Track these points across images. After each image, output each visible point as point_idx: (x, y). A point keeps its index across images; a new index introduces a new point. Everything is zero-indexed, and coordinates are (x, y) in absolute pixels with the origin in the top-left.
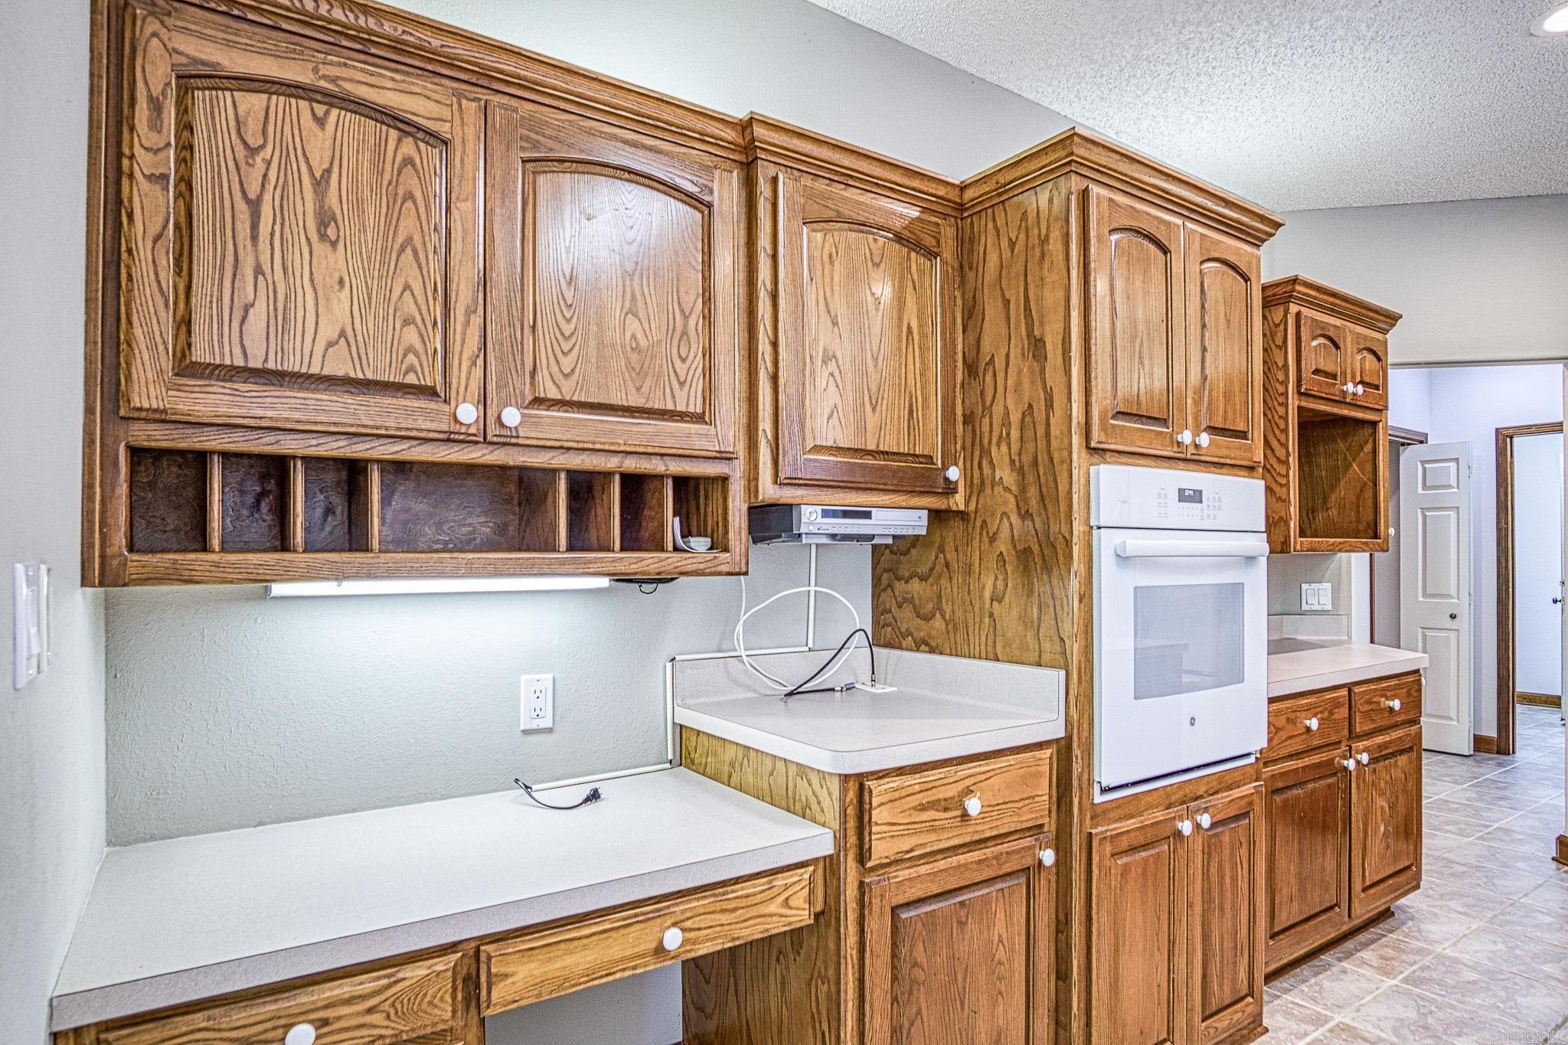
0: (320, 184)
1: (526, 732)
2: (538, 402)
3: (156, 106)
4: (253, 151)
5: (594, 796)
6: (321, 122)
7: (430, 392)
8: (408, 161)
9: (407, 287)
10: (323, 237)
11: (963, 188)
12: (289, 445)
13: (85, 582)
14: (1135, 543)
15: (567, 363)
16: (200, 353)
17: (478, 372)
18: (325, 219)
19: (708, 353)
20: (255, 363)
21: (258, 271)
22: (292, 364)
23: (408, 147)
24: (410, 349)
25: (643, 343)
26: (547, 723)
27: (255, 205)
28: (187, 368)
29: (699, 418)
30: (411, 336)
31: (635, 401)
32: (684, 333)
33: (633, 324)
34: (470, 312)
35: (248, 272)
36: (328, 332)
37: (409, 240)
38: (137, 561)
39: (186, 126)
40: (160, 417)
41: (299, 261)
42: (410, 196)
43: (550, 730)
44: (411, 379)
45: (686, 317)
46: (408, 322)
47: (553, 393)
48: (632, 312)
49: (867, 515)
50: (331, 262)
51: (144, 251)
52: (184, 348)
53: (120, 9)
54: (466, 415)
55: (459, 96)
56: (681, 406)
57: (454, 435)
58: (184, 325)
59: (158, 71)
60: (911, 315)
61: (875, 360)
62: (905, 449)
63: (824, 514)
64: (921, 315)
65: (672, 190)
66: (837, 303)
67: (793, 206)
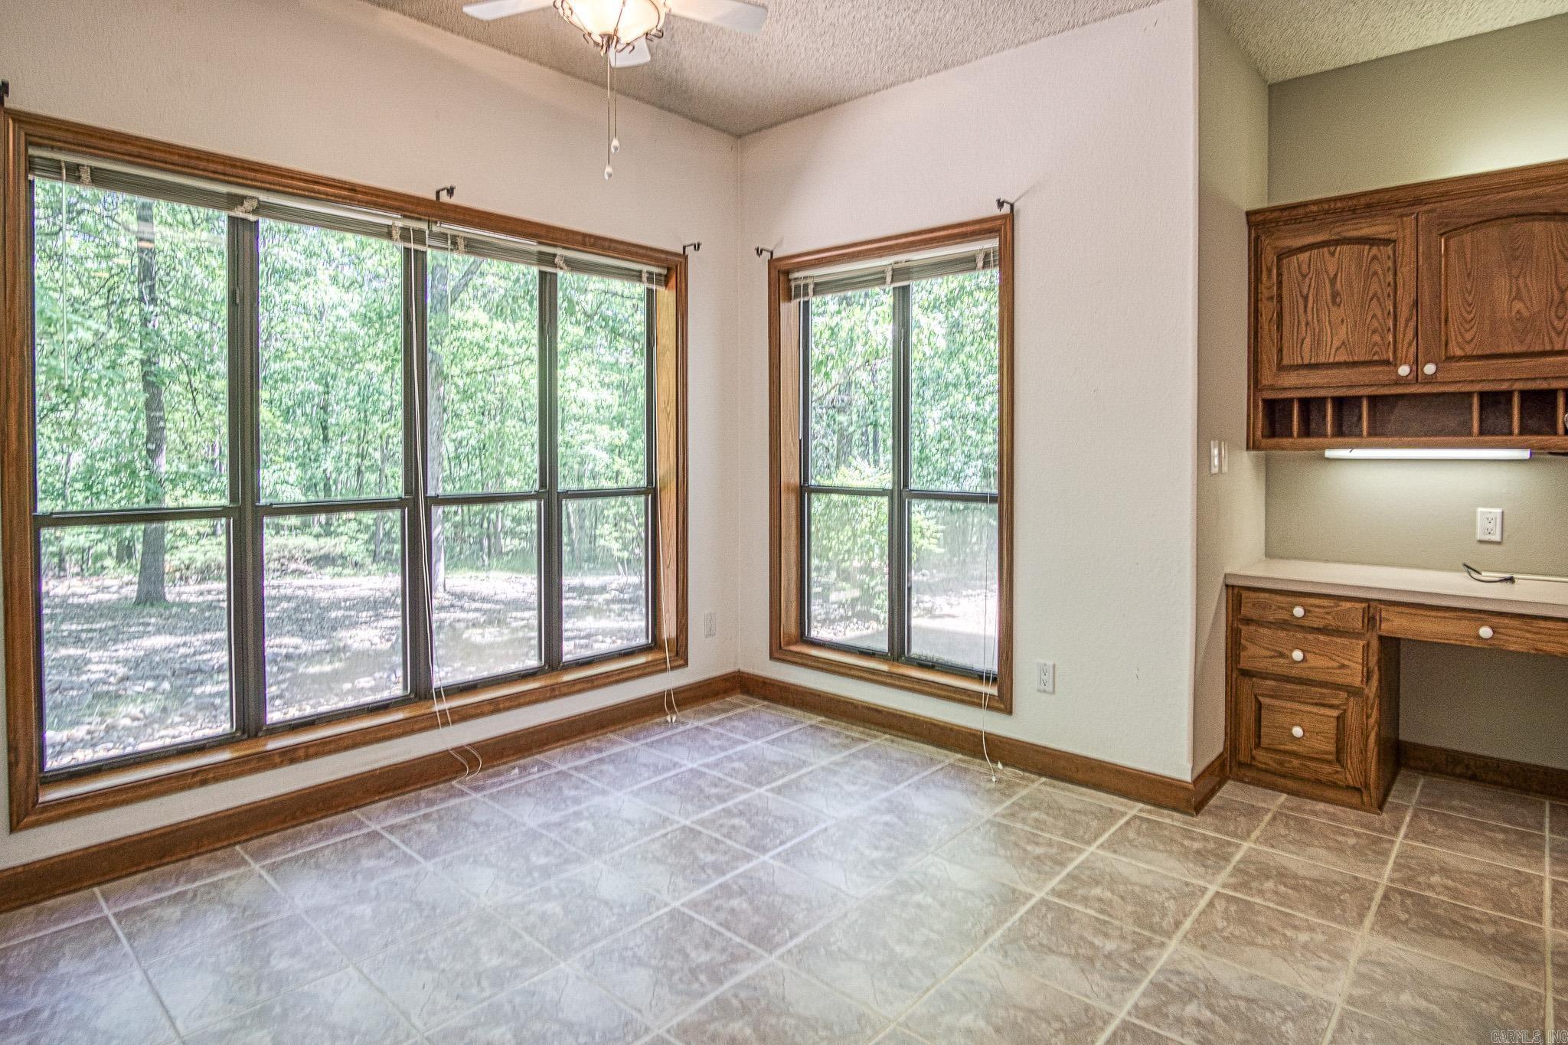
0: (1333, 282)
2: (1450, 358)
3: (1269, 271)
4: (1304, 276)
5: (1511, 580)
6: (1332, 254)
7: (1387, 363)
8: (1375, 258)
9: (1374, 316)
10: (1334, 302)
13: (1248, 448)
15: (1468, 336)
16: (1286, 362)
17: (1413, 349)
18: (1335, 295)
20: (1306, 362)
21: (1307, 324)
22: (1322, 359)
23: (1375, 250)
24: (1376, 344)
25: (1526, 313)
26: (1497, 538)
27: (1306, 299)
28: (1281, 367)
30: (1377, 338)
31: (1518, 349)
32: (1561, 302)
33: (1518, 305)
34: (1408, 321)
35: (1303, 324)
36: (1336, 344)
37: (1375, 295)
38: (1266, 442)
39: (1280, 275)
40: (1272, 388)
41: (1325, 317)
42: (1376, 273)
44: (1376, 358)
45: (1563, 292)
46: (1374, 332)
47: (1459, 352)
48: (1518, 297)
50: (1338, 313)
51: (1265, 326)
52: (1280, 360)
53: (1257, 238)
54: (1404, 370)
55: (1402, 216)
56: (1558, 347)
57: (1399, 381)
58: (1280, 351)
59: (1269, 257)
65: (1552, 216)
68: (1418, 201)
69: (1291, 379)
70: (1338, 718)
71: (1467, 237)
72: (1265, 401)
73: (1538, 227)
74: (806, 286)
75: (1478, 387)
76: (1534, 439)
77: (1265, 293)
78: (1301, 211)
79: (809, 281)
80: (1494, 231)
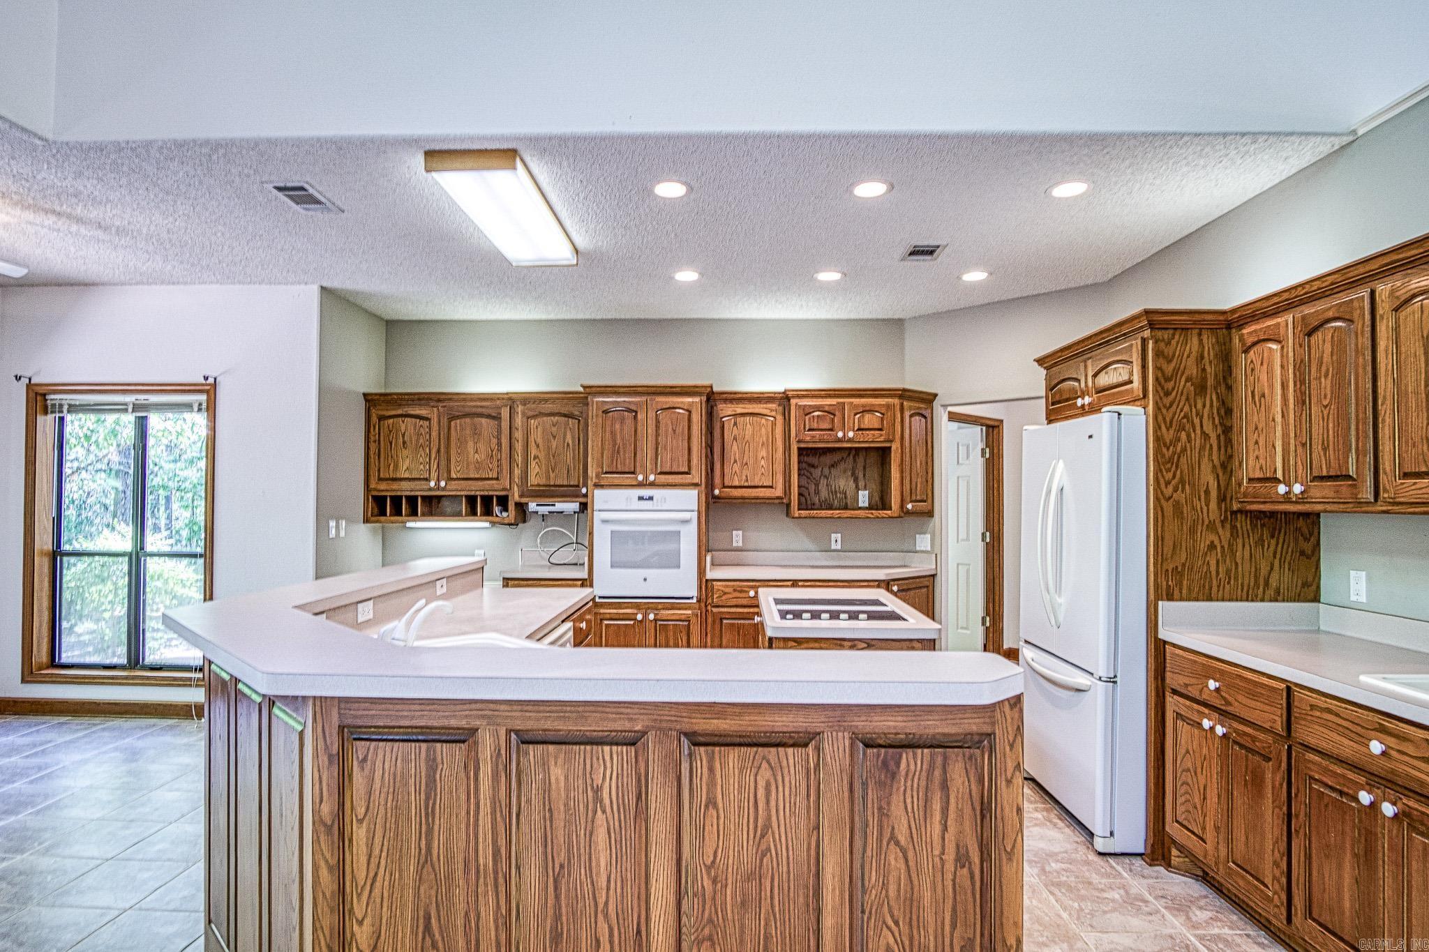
0: (403, 435)
2: (451, 479)
3: (374, 426)
4: (390, 432)
6: (403, 422)
7: (426, 479)
8: (421, 426)
9: (421, 455)
10: (404, 446)
12: (399, 493)
13: (364, 522)
14: (605, 516)
15: (458, 468)
16: (381, 476)
17: (436, 473)
18: (404, 443)
19: (499, 460)
20: (391, 476)
21: (392, 456)
22: (398, 476)
23: (421, 422)
24: (421, 470)
25: (479, 460)
27: (391, 443)
28: (380, 479)
29: (497, 479)
30: (422, 467)
31: (477, 476)
32: (492, 456)
33: (476, 456)
34: (435, 458)
35: (390, 456)
36: (405, 468)
37: (421, 445)
38: (373, 519)
39: (379, 429)
40: (375, 490)
41: (399, 451)
42: (421, 434)
44: (421, 476)
45: (492, 451)
46: (421, 463)
47: (455, 476)
48: (477, 452)
49: (554, 505)
50: (405, 452)
51: (372, 456)
52: (379, 475)
53: (369, 408)
54: (432, 484)
55: (433, 407)
56: (491, 476)
57: (430, 489)
58: (379, 470)
59: (374, 419)
60: (569, 439)
61: (554, 456)
62: (565, 483)
63: (537, 505)
64: (573, 438)
65: (489, 416)
66: (539, 441)
67: (523, 414)
68: (439, 400)
69: (383, 486)
71: (458, 421)
72: (373, 496)
73: (484, 420)
74: (61, 406)
75: (465, 493)
76: (486, 518)
77: (372, 438)
78: (389, 397)
79: (63, 402)
80: (468, 420)
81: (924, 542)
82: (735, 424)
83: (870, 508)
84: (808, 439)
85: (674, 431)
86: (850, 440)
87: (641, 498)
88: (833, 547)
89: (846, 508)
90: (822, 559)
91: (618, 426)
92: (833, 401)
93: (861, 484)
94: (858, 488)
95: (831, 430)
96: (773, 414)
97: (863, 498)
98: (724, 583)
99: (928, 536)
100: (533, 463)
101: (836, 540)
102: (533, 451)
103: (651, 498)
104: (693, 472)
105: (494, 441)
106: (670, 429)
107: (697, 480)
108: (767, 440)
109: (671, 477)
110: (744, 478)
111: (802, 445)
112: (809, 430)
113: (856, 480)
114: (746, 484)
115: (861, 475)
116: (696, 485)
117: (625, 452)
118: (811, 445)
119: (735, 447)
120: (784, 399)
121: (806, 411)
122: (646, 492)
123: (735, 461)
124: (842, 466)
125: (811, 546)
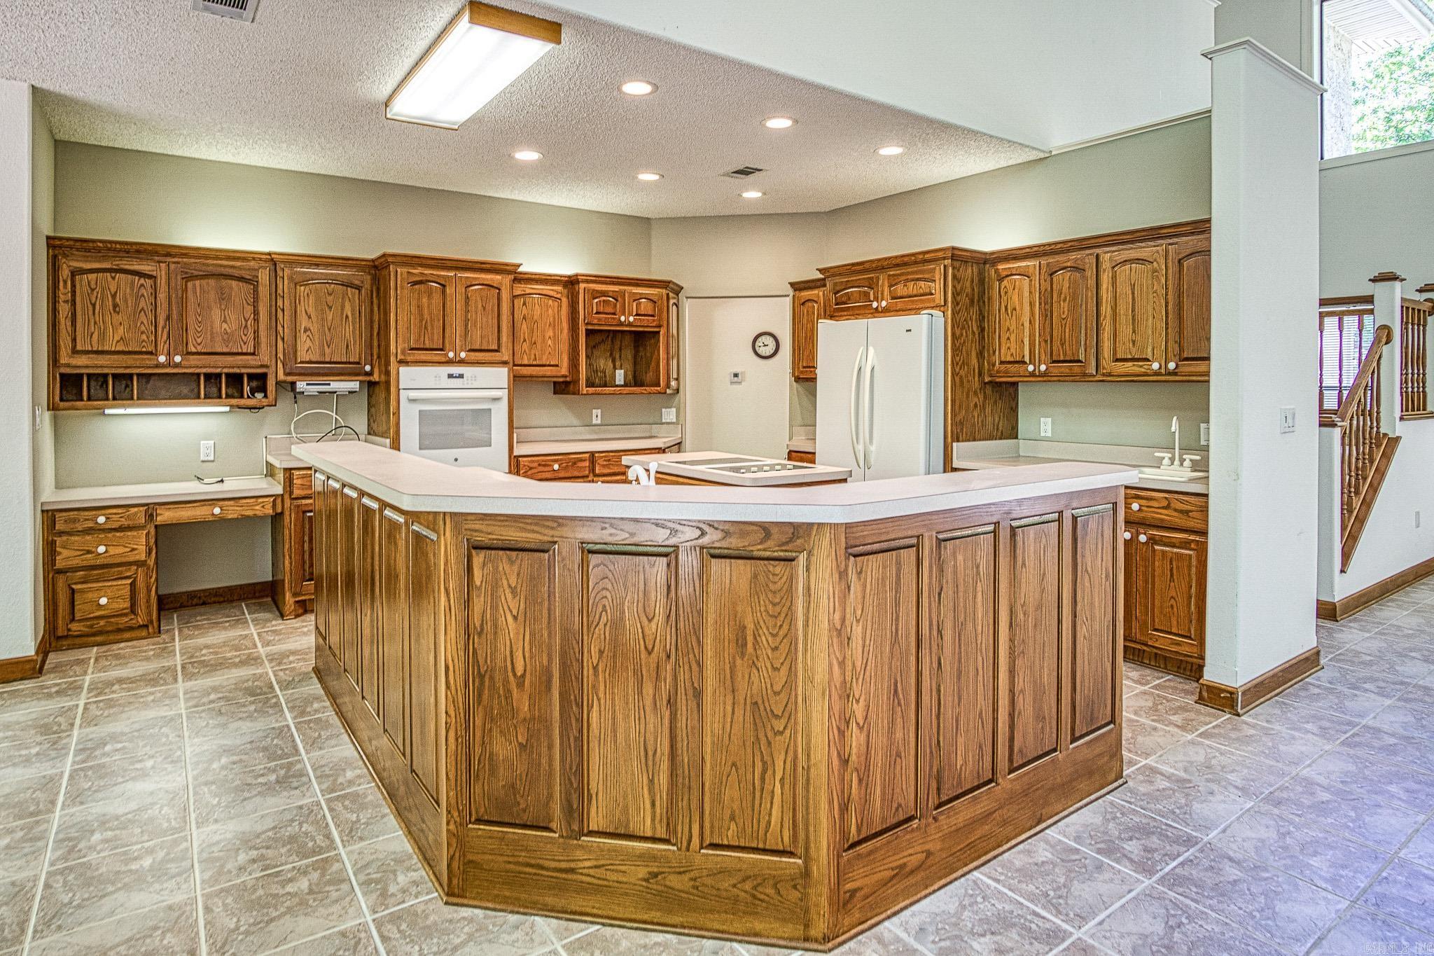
0: (114, 296)
1: (203, 461)
2: (189, 353)
3: (65, 282)
4: (93, 290)
5: (222, 481)
6: (113, 278)
7: (151, 353)
8: (142, 285)
9: (142, 323)
10: (115, 311)
11: (373, 261)
12: (106, 371)
13: (48, 409)
14: (413, 394)
15: (199, 341)
16: (79, 348)
17: (167, 345)
18: (115, 306)
19: (256, 332)
20: (95, 349)
21: (95, 323)
22: (106, 348)
23: (142, 281)
24: (144, 341)
25: (229, 331)
26: (212, 458)
27: (94, 305)
28: (75, 352)
29: (253, 354)
30: (144, 337)
31: (225, 350)
32: (246, 326)
33: (225, 326)
34: (163, 328)
35: (92, 324)
36: (117, 338)
37: (143, 309)
38: (62, 404)
39: (73, 286)
40: (68, 365)
41: (108, 319)
42: (143, 295)
43: (213, 461)
44: (144, 349)
45: (246, 321)
46: (142, 333)
47: (194, 350)
48: (225, 321)
49: (329, 384)
50: (118, 318)
51: (62, 321)
52: (74, 347)
53: (55, 257)
54: (162, 359)
55: (159, 262)
56: (245, 351)
57: (158, 366)
58: (74, 340)
59: (65, 273)
60: (348, 311)
61: (329, 329)
62: (344, 360)
63: (308, 384)
64: (353, 311)
65: (241, 279)
66: (311, 310)
67: (291, 279)
68: (168, 255)
69: (82, 360)
70: (131, 584)
71: (197, 283)
72: (61, 374)
73: (234, 283)
75: (204, 370)
76: (234, 401)
77: (62, 297)
78: (91, 245)
80: (212, 282)
81: (669, 415)
82: (524, 304)
83: (626, 385)
84: (595, 321)
85: (484, 308)
86: (630, 324)
87: (450, 376)
88: (594, 422)
89: (605, 386)
90: (584, 433)
91: (425, 300)
92: (616, 288)
93: (618, 364)
94: (615, 368)
95: (614, 314)
96: (559, 296)
97: (620, 376)
98: (529, 459)
99: (674, 410)
100: (304, 337)
101: (597, 416)
102: (304, 322)
103: (461, 376)
104: (503, 349)
105: (250, 309)
106: (480, 306)
107: (506, 358)
108: (554, 321)
109: (482, 355)
110: (533, 357)
111: (590, 327)
112: (597, 313)
113: (614, 361)
114: (535, 363)
115: (617, 356)
116: (505, 363)
117: (432, 327)
118: (597, 328)
119: (524, 326)
120: (571, 283)
121: (595, 294)
122: (456, 370)
123: (525, 340)
124: (602, 347)
125: (575, 422)
